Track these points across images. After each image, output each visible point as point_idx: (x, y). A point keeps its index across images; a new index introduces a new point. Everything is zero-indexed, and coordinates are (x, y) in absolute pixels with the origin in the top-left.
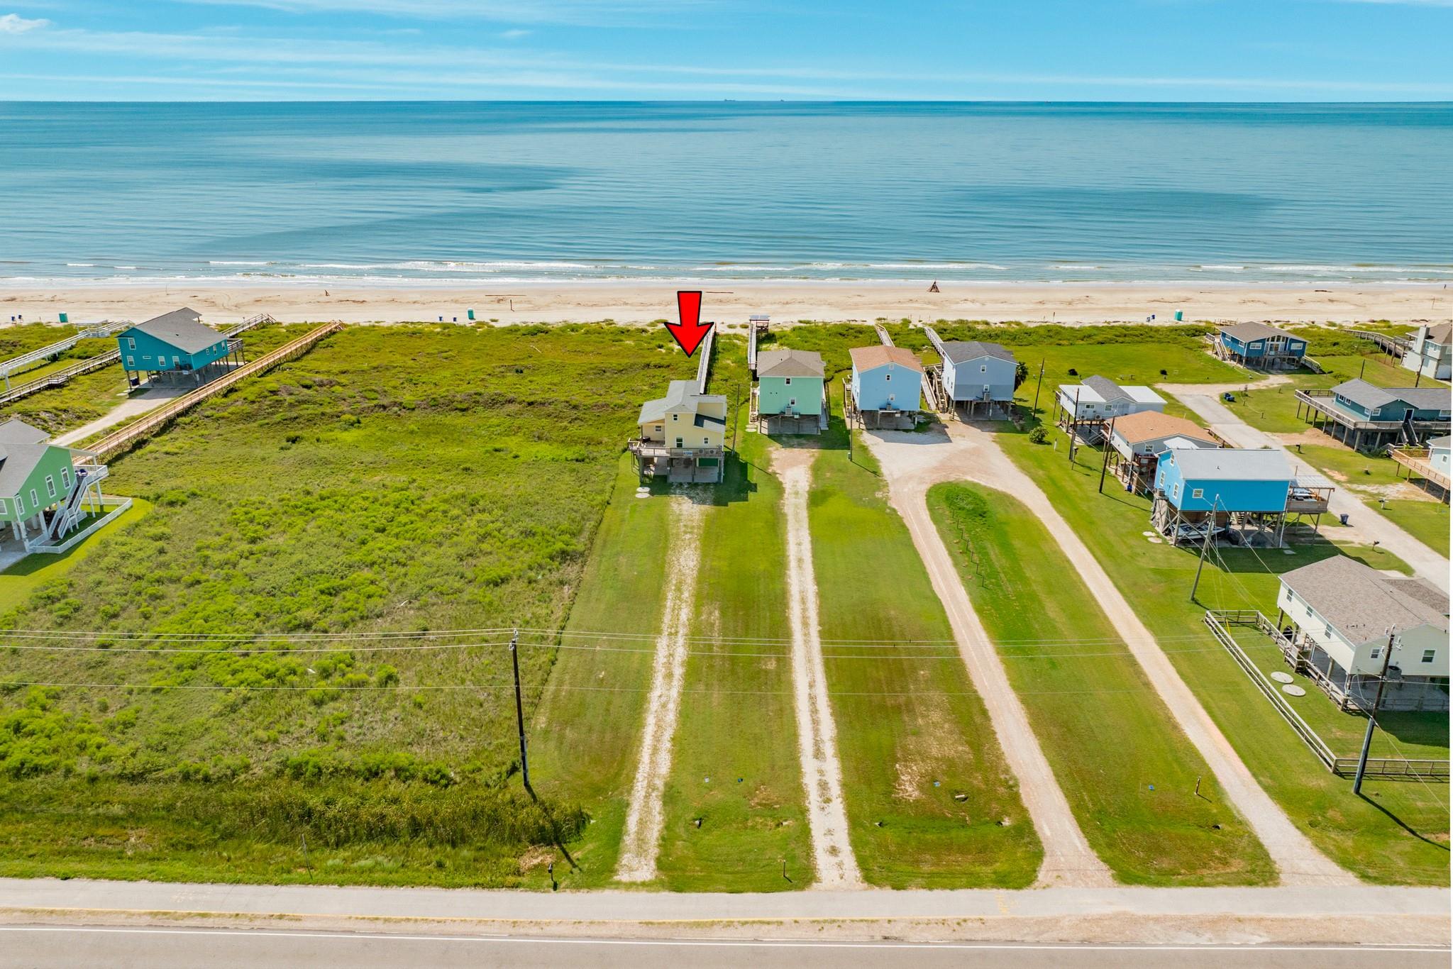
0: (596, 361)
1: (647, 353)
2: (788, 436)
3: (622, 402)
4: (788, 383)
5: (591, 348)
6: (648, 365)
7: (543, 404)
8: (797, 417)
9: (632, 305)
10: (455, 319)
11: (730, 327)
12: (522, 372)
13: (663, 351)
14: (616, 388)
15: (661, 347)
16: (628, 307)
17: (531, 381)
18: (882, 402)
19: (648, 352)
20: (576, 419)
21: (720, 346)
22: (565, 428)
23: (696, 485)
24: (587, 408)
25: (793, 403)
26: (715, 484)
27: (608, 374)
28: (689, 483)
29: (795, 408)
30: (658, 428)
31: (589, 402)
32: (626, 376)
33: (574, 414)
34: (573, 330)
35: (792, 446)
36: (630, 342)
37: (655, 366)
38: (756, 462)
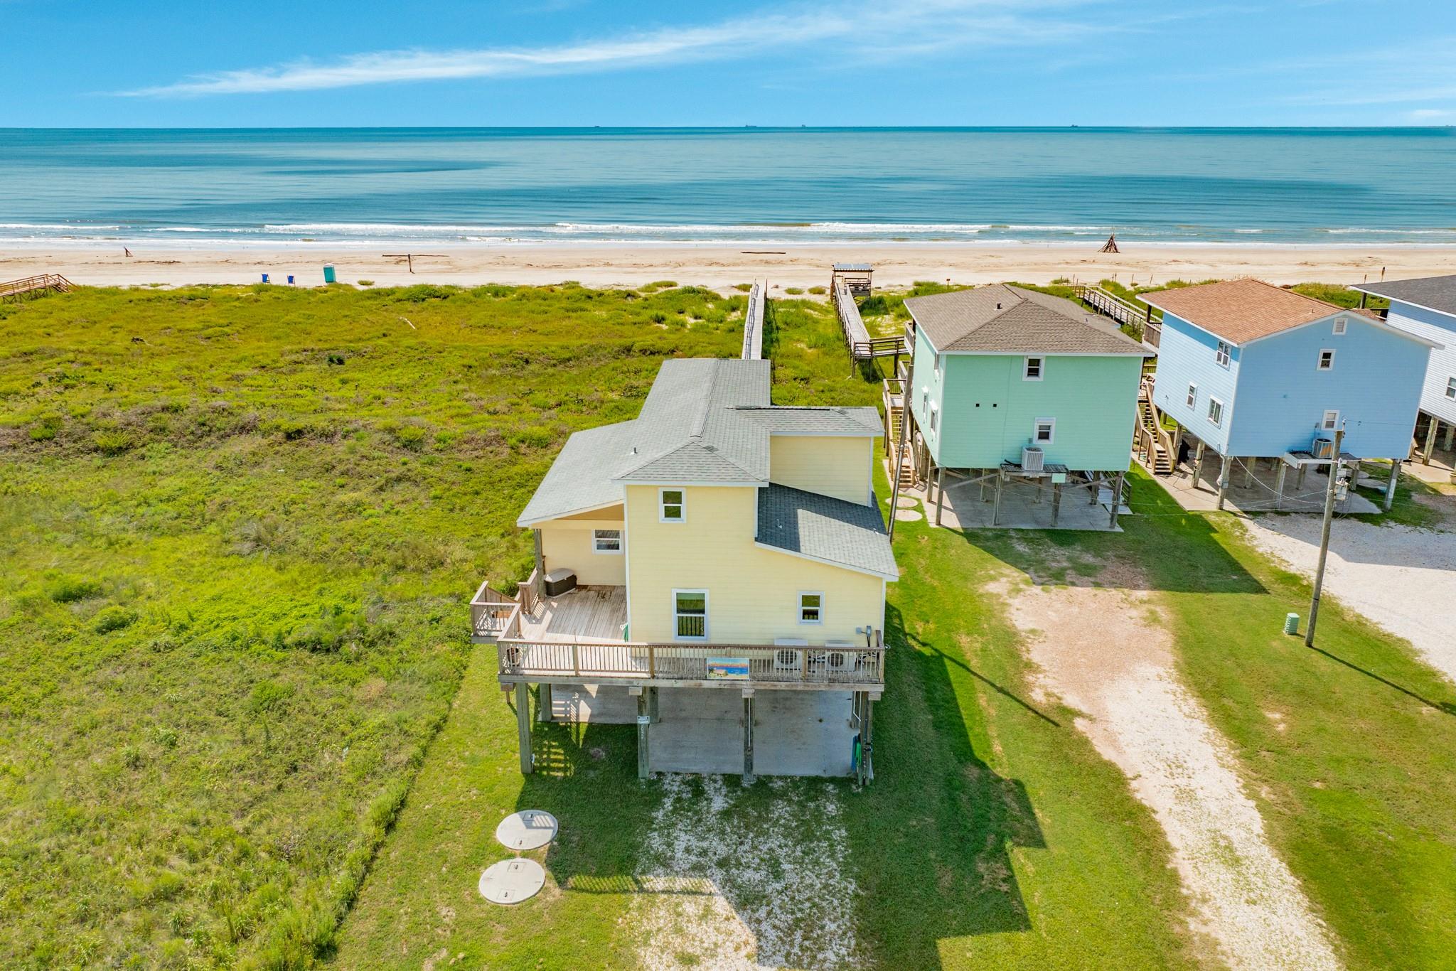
0: (519, 342)
1: (627, 330)
2: (1024, 535)
3: (538, 431)
4: (1033, 372)
5: (518, 322)
6: (628, 350)
7: (327, 436)
8: (1059, 478)
9: (619, 266)
10: (291, 279)
11: (791, 291)
12: (341, 362)
13: (664, 327)
14: (539, 397)
15: (660, 320)
16: (612, 268)
17: (344, 382)
18: (1298, 433)
19: (634, 328)
20: (399, 480)
21: (778, 319)
22: (355, 509)
23: (763, 790)
24: (445, 445)
25: (1044, 435)
26: (843, 783)
27: (532, 367)
28: (732, 781)
29: (1051, 450)
30: (609, 542)
31: (458, 429)
32: (575, 372)
33: (398, 462)
34: (496, 295)
35: (1058, 577)
36: (602, 313)
37: (643, 351)
38: (968, 645)
